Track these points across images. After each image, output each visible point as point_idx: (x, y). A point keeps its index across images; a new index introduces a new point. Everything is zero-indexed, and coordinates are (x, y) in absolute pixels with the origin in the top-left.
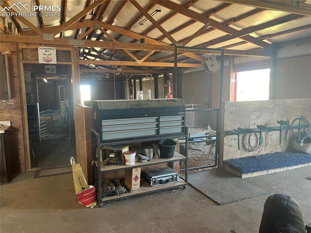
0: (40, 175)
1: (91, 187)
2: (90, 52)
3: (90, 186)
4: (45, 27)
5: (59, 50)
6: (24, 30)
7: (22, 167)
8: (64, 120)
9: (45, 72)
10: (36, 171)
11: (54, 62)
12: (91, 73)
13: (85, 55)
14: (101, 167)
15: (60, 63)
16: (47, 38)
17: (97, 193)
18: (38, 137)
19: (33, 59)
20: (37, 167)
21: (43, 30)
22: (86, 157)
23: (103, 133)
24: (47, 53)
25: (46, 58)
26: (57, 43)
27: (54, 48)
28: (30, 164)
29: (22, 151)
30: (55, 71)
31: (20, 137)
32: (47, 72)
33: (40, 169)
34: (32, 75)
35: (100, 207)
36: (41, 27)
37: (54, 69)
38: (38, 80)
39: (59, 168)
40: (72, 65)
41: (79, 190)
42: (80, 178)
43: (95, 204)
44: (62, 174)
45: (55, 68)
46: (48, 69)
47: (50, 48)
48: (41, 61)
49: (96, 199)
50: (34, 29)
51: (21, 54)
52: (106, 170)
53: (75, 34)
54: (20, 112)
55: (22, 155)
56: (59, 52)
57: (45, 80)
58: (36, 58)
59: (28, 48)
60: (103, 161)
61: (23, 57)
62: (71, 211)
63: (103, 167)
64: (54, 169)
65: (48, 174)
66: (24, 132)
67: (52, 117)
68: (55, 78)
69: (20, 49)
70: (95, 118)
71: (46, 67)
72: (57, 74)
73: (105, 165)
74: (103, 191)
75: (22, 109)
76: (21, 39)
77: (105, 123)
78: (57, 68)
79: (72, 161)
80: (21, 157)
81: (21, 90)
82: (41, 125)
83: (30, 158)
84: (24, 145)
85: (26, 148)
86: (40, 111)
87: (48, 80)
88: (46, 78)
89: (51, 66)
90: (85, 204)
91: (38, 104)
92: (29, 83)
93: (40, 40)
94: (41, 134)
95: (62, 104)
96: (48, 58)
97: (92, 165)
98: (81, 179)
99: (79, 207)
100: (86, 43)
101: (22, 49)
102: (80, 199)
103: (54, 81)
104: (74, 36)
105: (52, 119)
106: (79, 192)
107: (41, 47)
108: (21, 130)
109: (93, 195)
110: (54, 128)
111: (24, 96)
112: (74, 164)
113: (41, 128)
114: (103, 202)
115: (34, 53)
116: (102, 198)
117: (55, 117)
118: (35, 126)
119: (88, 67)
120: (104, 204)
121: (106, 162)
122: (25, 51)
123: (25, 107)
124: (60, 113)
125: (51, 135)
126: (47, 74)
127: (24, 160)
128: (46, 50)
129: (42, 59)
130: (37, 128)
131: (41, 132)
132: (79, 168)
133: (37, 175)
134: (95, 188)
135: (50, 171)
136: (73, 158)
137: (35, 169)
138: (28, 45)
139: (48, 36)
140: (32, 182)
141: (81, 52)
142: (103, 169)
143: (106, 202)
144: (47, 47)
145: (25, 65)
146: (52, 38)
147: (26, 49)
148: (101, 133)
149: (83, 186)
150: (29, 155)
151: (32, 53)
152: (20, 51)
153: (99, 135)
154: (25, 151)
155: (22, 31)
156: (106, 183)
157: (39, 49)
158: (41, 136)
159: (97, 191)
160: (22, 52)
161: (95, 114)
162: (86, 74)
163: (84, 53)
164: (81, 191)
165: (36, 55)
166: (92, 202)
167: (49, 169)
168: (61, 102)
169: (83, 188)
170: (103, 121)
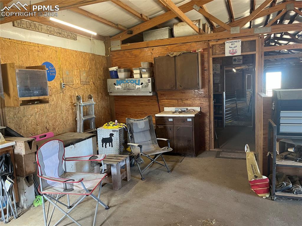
0: (220, 156)
1: (265, 177)
2: (282, 36)
3: (263, 176)
4: (235, 20)
5: (244, 41)
6: (217, 27)
7: (207, 146)
8: (249, 108)
9: (232, 63)
10: (218, 151)
11: (239, 53)
12: (282, 59)
13: (276, 41)
14: (276, 159)
15: (244, 54)
16: (234, 32)
17: (271, 185)
18: (222, 122)
19: (221, 53)
20: (219, 148)
21: (234, 23)
22: (262, 147)
23: (281, 124)
24: (233, 46)
25: (231, 51)
26: (243, 35)
27: (239, 40)
28: (213, 144)
29: (207, 133)
30: (242, 61)
31: (207, 120)
32: (234, 63)
33: (221, 150)
34: (221, 67)
35: (273, 200)
36: (231, 21)
37: (241, 60)
38: (225, 70)
39: (238, 152)
40: (256, 54)
41: (252, 177)
42: (253, 166)
43: (268, 196)
44: (239, 159)
45: (242, 58)
46: (235, 60)
47: (236, 40)
48: (227, 54)
49: (269, 191)
50: (223, 26)
51: (211, 50)
52: (282, 164)
53: (265, 20)
54: (208, 100)
55: (208, 136)
56: (245, 42)
57: (234, 70)
58: (223, 52)
59: (217, 44)
60: (280, 153)
61: (212, 52)
62: (243, 195)
63: (279, 160)
64: (233, 152)
65: (227, 156)
66: (210, 117)
67: (237, 104)
68: (243, 67)
69: (211, 46)
70: (273, 108)
71: (234, 58)
72: (244, 64)
73: (282, 158)
74: (278, 185)
75: (209, 97)
76: (212, 37)
77: (283, 114)
78: (243, 58)
79: (247, 148)
80: (207, 138)
81: (209, 81)
82: (225, 112)
83: (213, 139)
84: (209, 128)
85: (210, 131)
86: (226, 99)
87: (237, 70)
88: (234, 68)
89: (238, 57)
90: (257, 192)
91: (224, 92)
92: (218, 74)
93: (227, 35)
94: (226, 120)
95: (248, 93)
96: (233, 51)
97: (267, 156)
98: (254, 168)
99: (251, 193)
100: (273, 30)
101: (212, 45)
102: (252, 186)
103: (242, 70)
104: (264, 23)
105: (237, 107)
106: (252, 179)
107: (228, 41)
108: (207, 115)
109: (266, 185)
110: (238, 115)
111: (212, 86)
112: (248, 151)
113: (226, 115)
114: (277, 196)
115: (222, 47)
116: (276, 191)
117: (240, 105)
118: (221, 112)
119: (279, 53)
120: (277, 198)
121: (283, 155)
122: (214, 47)
123: (212, 96)
124: (246, 101)
125: (234, 122)
126: (234, 65)
127: (209, 140)
128: (232, 43)
129: (228, 52)
130: (222, 114)
131: (225, 118)
132: (252, 156)
133: (217, 155)
134: (268, 180)
135: (229, 154)
136: (248, 146)
137: (216, 150)
138: (217, 41)
139: (235, 30)
140: (214, 160)
141: (272, 38)
142: (278, 162)
143: (280, 197)
144: (233, 41)
145: (214, 59)
146: (238, 31)
147: (216, 44)
148: (278, 124)
149: (256, 175)
150: (213, 137)
151: (220, 47)
152: (210, 48)
153: (275, 127)
154: (210, 133)
155: (215, 28)
156: (283, 178)
157: (226, 43)
158: (225, 122)
159: (270, 183)
160: (212, 48)
161: (273, 104)
162: (277, 60)
163: (275, 38)
164: (254, 178)
165: (224, 49)
166: (264, 193)
167: (228, 152)
168: (248, 91)
169: (256, 177)
170: (281, 111)
